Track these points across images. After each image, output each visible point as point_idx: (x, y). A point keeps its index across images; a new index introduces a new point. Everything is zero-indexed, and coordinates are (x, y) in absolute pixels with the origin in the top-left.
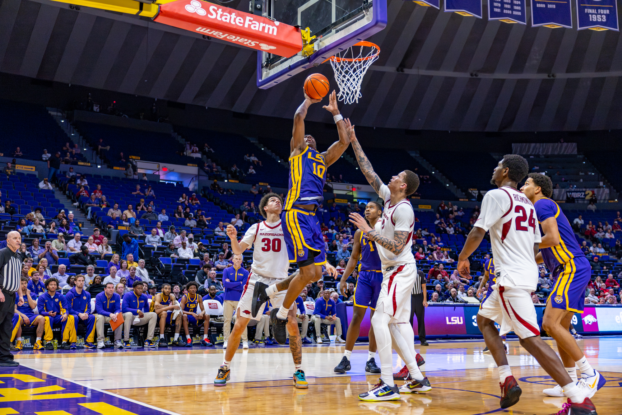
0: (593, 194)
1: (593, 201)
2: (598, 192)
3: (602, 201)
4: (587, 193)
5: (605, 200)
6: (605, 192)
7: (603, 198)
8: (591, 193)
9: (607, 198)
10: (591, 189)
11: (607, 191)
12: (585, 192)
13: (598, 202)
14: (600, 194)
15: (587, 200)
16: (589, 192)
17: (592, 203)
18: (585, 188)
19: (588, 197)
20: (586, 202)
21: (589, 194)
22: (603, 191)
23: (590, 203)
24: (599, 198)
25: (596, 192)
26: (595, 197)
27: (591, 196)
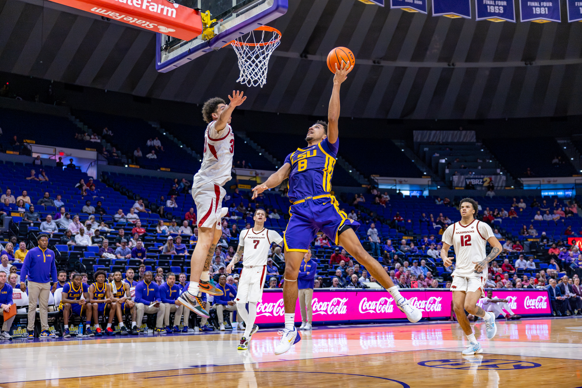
0: (491, 180)
1: (491, 188)
2: (496, 179)
3: (499, 188)
4: (484, 180)
5: (502, 187)
6: (502, 180)
7: (500, 185)
8: (488, 180)
9: (504, 185)
10: (489, 176)
11: (504, 178)
12: (483, 179)
13: (495, 188)
14: (498, 181)
15: (485, 187)
16: (487, 179)
17: (491, 189)
18: (484, 175)
19: (486, 184)
20: (484, 188)
21: (486, 180)
22: (501, 178)
23: (489, 190)
24: (496, 185)
25: (493, 179)
26: (492, 183)
27: (489, 183)
